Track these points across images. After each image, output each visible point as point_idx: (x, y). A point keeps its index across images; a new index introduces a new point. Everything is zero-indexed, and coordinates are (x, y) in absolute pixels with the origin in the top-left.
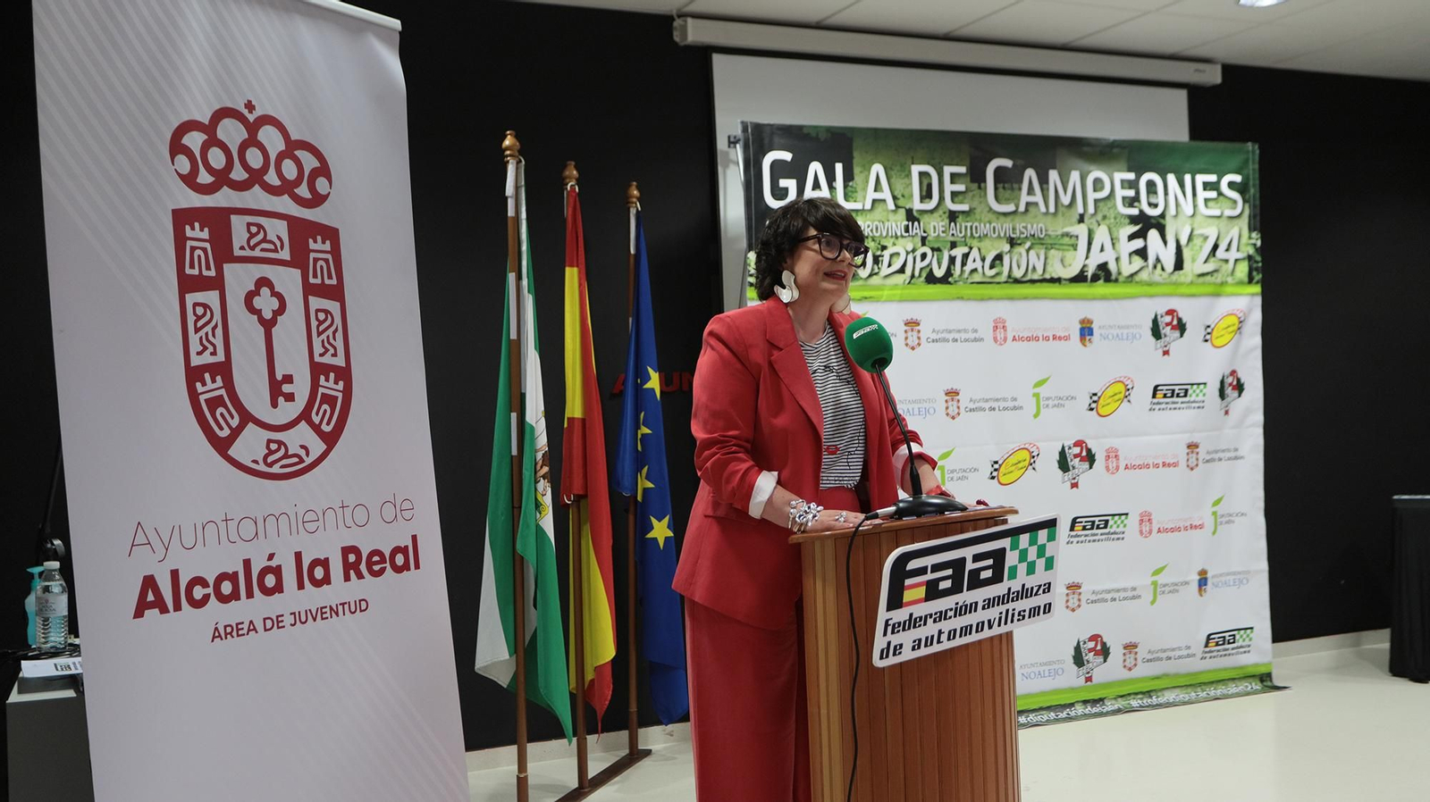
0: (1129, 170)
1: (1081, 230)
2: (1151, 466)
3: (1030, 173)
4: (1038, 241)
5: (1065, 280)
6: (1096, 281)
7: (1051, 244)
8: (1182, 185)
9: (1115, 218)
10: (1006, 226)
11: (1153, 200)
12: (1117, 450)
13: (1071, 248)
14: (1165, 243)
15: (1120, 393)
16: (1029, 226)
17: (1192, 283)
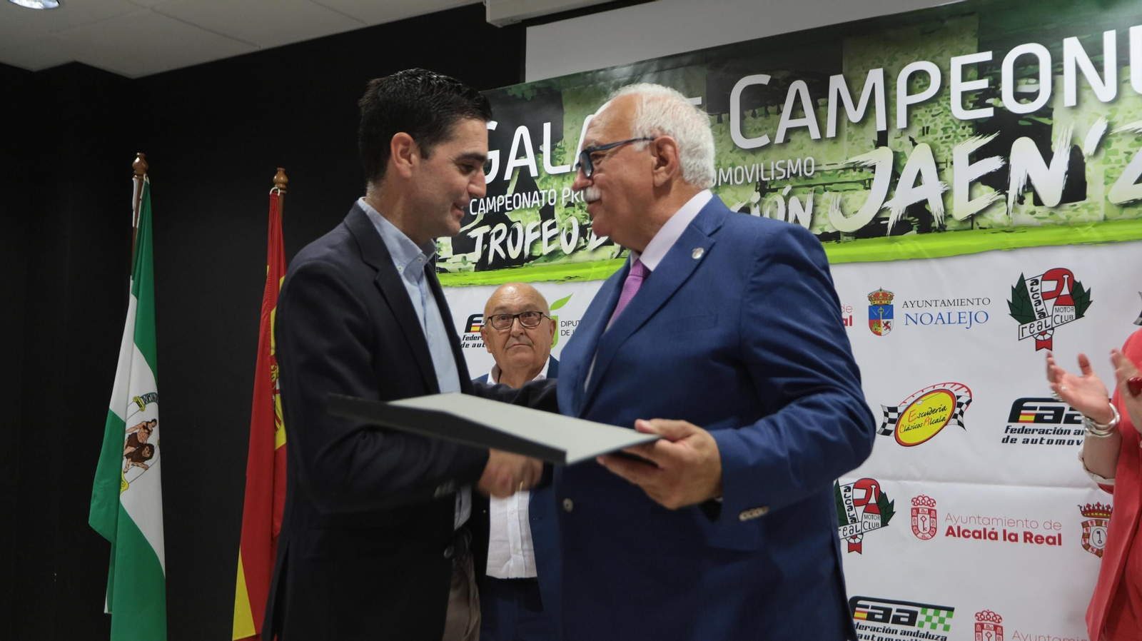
0: (980, 50)
1: (883, 158)
2: (1000, 536)
3: (799, 86)
4: (806, 181)
5: (847, 234)
6: (902, 233)
7: (824, 185)
8: (1095, 52)
9: (944, 130)
10: (755, 166)
11: (1026, 88)
12: (932, 502)
13: (863, 186)
14: (1047, 156)
15: (944, 409)
16: (790, 162)
17: (1106, 219)
